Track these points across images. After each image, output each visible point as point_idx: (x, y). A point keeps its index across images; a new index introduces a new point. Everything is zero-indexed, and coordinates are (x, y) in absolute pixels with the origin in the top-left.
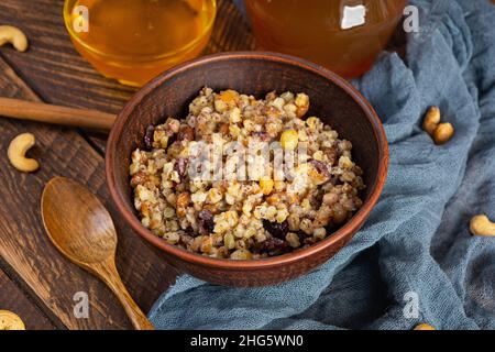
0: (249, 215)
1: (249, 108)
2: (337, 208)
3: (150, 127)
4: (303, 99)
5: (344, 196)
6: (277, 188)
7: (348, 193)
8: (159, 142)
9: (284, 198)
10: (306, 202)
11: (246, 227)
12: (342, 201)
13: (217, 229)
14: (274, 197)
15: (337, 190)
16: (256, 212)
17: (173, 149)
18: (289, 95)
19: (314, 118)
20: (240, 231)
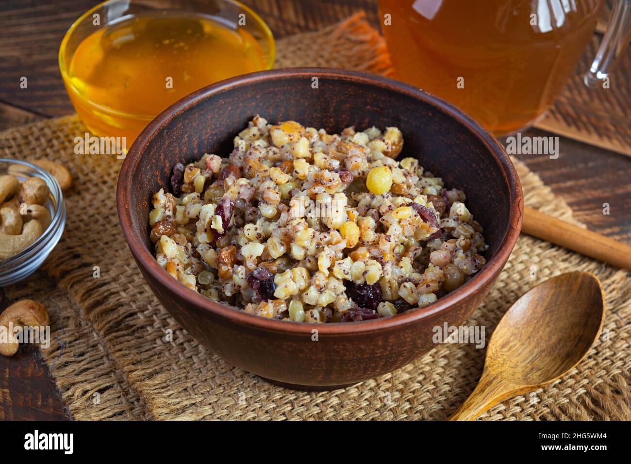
0: (327, 273)
1: (320, 143)
2: (451, 269)
3: (179, 166)
4: (394, 134)
5: (461, 253)
6: (365, 239)
7: (466, 249)
8: (191, 183)
9: (375, 252)
10: (407, 262)
11: (321, 290)
12: (456, 261)
13: (279, 293)
14: (362, 251)
15: (449, 245)
16: (336, 269)
17: (212, 190)
18: (374, 131)
19: (411, 159)
20: (312, 295)
